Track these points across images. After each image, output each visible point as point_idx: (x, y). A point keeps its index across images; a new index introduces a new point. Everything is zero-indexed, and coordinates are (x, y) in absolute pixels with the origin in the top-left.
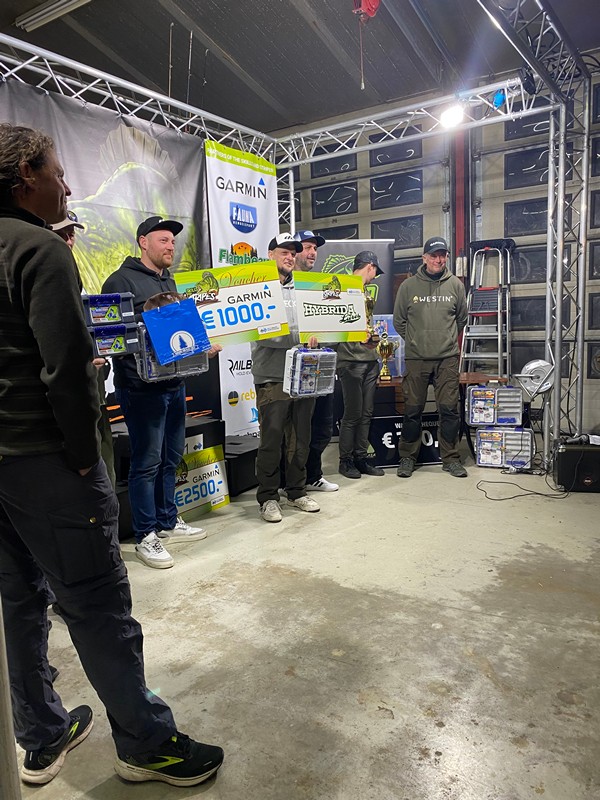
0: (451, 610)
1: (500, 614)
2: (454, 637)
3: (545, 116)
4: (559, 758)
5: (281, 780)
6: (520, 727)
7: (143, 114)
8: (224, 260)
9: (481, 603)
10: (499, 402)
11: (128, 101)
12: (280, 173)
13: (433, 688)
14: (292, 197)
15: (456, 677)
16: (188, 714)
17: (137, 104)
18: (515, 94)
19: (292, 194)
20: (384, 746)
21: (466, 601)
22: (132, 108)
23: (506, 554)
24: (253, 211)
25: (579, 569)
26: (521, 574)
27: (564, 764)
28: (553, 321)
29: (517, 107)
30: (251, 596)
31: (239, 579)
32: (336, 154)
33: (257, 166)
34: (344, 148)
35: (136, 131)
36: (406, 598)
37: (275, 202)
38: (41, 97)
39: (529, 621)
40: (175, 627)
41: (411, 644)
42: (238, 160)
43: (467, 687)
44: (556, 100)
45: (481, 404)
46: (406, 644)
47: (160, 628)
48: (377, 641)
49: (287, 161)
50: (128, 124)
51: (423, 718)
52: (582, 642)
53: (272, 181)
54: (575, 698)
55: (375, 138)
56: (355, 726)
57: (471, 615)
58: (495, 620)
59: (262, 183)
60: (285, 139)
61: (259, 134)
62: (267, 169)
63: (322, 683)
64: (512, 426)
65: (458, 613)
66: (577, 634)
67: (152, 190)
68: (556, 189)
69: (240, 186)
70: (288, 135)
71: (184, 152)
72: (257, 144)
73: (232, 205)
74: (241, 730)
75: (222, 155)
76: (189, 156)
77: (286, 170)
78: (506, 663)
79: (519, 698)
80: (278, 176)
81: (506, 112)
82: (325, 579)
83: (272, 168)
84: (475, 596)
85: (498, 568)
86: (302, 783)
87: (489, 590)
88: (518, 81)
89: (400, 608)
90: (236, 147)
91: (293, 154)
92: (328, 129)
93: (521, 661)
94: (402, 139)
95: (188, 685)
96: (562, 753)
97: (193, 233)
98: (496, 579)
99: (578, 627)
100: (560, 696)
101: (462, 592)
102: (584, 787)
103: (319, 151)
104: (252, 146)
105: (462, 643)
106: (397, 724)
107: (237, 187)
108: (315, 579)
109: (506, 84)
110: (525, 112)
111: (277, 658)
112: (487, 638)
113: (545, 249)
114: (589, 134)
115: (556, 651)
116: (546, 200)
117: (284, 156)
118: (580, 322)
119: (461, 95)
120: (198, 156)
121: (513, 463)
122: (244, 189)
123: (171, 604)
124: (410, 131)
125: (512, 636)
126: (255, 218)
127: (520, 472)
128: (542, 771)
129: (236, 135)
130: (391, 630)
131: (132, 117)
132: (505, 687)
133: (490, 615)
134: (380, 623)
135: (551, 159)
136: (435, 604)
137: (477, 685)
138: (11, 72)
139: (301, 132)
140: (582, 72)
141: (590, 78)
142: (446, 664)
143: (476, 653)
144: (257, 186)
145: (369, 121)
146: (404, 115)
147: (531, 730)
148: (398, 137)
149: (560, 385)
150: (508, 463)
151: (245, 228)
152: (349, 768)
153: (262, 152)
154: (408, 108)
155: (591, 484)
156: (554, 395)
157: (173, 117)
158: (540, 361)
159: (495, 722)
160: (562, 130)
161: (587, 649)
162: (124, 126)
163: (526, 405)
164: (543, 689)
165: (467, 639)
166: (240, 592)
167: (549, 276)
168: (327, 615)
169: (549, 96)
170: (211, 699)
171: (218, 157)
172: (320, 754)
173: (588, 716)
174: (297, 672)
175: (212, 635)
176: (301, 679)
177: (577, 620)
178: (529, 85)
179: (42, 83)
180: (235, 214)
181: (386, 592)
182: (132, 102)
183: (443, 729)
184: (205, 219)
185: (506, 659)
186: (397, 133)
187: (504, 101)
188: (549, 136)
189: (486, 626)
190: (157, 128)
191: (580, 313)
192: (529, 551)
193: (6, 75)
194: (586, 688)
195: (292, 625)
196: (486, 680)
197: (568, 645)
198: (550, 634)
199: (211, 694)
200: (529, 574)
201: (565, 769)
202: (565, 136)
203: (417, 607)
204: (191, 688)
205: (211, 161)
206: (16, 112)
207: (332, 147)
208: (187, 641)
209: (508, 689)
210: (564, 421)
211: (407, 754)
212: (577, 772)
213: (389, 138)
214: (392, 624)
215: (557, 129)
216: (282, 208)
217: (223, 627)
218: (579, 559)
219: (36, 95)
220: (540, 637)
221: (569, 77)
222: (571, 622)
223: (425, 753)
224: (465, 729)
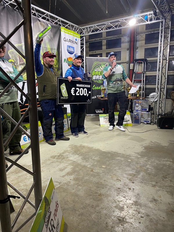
0: (132, 157)
1: (146, 158)
2: (134, 163)
3: (159, 22)
4: (165, 190)
5: (94, 195)
6: (154, 183)
7: (44, 18)
8: (65, 62)
9: (141, 155)
10: (142, 104)
11: (39, 14)
12: (81, 37)
13: (130, 175)
14: (85, 44)
15: (136, 172)
16: (66, 180)
17: (42, 15)
18: (151, 16)
19: (85, 43)
20: (119, 187)
21: (136, 155)
22: (41, 16)
23: (146, 144)
24: (73, 48)
25: (166, 148)
26: (150, 148)
27: (166, 191)
28: (158, 82)
29: (151, 20)
30: (78, 153)
31: (74, 149)
32: (98, 32)
33: (75, 35)
34: (100, 30)
35: (42, 23)
36: (120, 154)
37: (80, 46)
38: (15, 12)
39: (154, 160)
40: (59, 160)
41: (123, 164)
42: (70, 33)
43: (139, 174)
44: (162, 18)
45: (137, 105)
46: (122, 165)
47: (55, 160)
48: (114, 164)
49: (83, 34)
50: (40, 21)
51: (128, 181)
52: (168, 164)
53: (79, 40)
54: (167, 177)
55: (110, 28)
56: (111, 183)
57: (138, 158)
58: (145, 159)
59: (76, 40)
60: (83, 27)
61: (76, 25)
62: (78, 36)
63: (101, 173)
64: (145, 111)
65: (135, 157)
66: (167, 163)
67: (46, 41)
68: (161, 44)
69: (70, 41)
70: (84, 26)
71: (55, 30)
72: (75, 29)
73: (68, 46)
74: (81, 184)
75: (65, 31)
76: (56, 31)
77: (83, 36)
78: (148, 169)
79: (153, 177)
80: (81, 38)
81: (148, 21)
82: (98, 149)
83: (79, 36)
84: (139, 154)
85: (144, 147)
86: (99, 195)
87: (142, 152)
88: (152, 12)
89: (119, 156)
90: (69, 29)
91: (85, 32)
92: (96, 25)
93: (153, 168)
94: (117, 28)
95: (65, 174)
96: (165, 189)
97: (57, 54)
98: (144, 150)
99: (167, 161)
100: (163, 177)
101: (135, 152)
102: (171, 196)
103: (93, 31)
104: (74, 29)
105: (136, 165)
106: (122, 183)
107: (69, 41)
108: (95, 149)
109: (148, 13)
110: (153, 22)
111: (88, 167)
112: (143, 163)
113: (157, 62)
114: (171, 29)
115: (161, 166)
116: (158, 47)
117: (82, 32)
118: (166, 82)
119: (135, 16)
120: (59, 31)
121: (146, 121)
122: (71, 42)
123: (57, 155)
124: (120, 26)
125: (150, 163)
126: (74, 50)
127: (147, 124)
128: (160, 193)
129: (69, 26)
130: (117, 161)
131: (40, 19)
132: (149, 174)
133: (143, 158)
134: (114, 160)
135: (160, 35)
136: (128, 155)
137: (142, 174)
138: (7, 4)
139: (88, 25)
140: (170, 10)
141: (172, 12)
142: (133, 169)
143: (141, 167)
144: (75, 41)
145: (108, 23)
146: (118, 21)
147: (156, 184)
148: (116, 28)
149: (160, 100)
150: (144, 121)
151: (71, 53)
152: (111, 192)
153: (76, 31)
154: (120, 19)
155: (168, 127)
156: (158, 102)
157: (51, 19)
158: (154, 93)
159: (147, 182)
160: (164, 27)
161: (169, 166)
162: (38, 21)
163: (150, 106)
164: (159, 175)
165: (138, 164)
166: (75, 152)
167: (158, 69)
168: (99, 158)
169: (160, 17)
170: (72, 177)
171: (64, 32)
172: (103, 189)
173: (171, 181)
174: (94, 171)
175: (70, 162)
176: (95, 172)
177: (166, 159)
178: (155, 14)
179: (16, 8)
180: (68, 49)
181: (115, 152)
182: (40, 15)
183: (134, 184)
184: (60, 50)
185: (149, 168)
186: (116, 27)
187: (147, 18)
188: (159, 29)
189: (142, 161)
190: (47, 22)
191: (166, 80)
192: (152, 143)
193: (6, 5)
194: (170, 175)
195: (90, 160)
196: (144, 173)
197: (165, 165)
198: (159, 163)
199: (72, 176)
200: (153, 149)
201: (166, 192)
202: (164, 29)
203: (123, 156)
204: (66, 174)
205: (62, 33)
206: (9, 16)
207: (97, 30)
208: (63, 164)
209: (150, 175)
210: (160, 110)
211: (125, 189)
212: (169, 193)
213: (114, 28)
214: (117, 160)
215: (162, 27)
216: (81, 47)
217: (72, 160)
218: (165, 145)
219: (14, 11)
220: (157, 163)
221: (166, 12)
222: (165, 160)
223: (130, 189)
224: (140, 183)
